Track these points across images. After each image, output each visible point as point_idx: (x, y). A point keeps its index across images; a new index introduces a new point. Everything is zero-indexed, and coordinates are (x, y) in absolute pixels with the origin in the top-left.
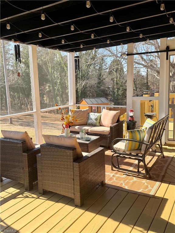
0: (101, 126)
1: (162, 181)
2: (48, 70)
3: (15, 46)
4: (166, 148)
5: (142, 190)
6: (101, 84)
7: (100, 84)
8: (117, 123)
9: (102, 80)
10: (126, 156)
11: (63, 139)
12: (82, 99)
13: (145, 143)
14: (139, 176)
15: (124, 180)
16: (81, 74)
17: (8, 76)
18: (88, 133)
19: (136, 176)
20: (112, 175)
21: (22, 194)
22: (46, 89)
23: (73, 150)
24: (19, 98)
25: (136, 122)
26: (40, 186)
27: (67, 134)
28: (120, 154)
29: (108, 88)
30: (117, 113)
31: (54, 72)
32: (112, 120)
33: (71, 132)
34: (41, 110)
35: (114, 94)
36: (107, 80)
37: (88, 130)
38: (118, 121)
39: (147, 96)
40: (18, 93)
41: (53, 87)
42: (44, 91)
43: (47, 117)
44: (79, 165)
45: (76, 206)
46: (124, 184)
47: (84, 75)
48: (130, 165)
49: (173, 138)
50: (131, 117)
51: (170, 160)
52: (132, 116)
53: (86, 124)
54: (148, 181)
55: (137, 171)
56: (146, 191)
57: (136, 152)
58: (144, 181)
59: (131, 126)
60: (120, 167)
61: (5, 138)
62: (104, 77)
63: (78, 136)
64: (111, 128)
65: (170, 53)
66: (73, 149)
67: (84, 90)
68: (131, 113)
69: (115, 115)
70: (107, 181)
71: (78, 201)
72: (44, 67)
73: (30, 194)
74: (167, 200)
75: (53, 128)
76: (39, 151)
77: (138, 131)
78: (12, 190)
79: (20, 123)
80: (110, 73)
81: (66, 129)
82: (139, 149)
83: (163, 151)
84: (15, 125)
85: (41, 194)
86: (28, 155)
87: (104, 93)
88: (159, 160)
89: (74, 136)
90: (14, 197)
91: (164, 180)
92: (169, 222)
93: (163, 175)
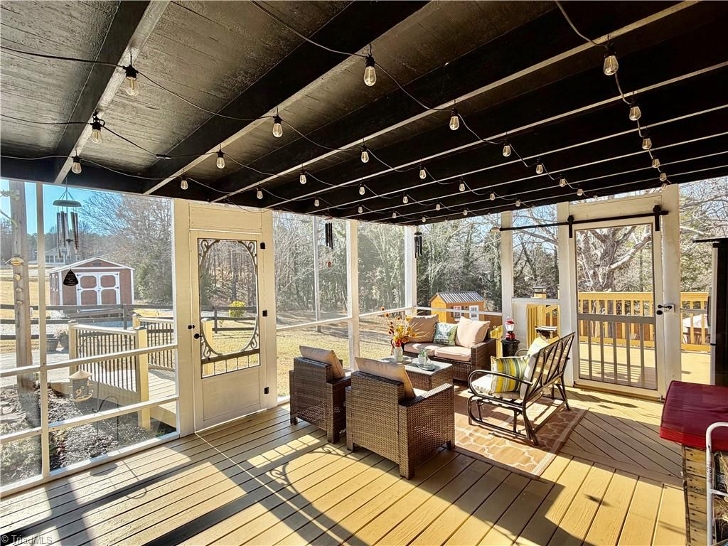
0: (456, 345)
1: (558, 453)
2: (380, 246)
3: (326, 225)
4: (576, 393)
5: (517, 464)
6: (469, 269)
7: (467, 269)
8: (484, 341)
9: (472, 262)
10: (494, 402)
11: (384, 366)
12: (434, 294)
13: (525, 381)
14: (516, 440)
15: (487, 443)
16: (434, 252)
17: (319, 257)
18: (432, 358)
19: (511, 438)
20: (468, 433)
21: (323, 447)
22: (377, 276)
23: (398, 385)
24: (334, 289)
25: (518, 342)
26: (349, 437)
27: (398, 356)
28: (484, 398)
29: (484, 275)
30: (485, 325)
31: (389, 249)
32: (476, 336)
33: (405, 353)
34: (360, 316)
35: (495, 285)
36: (481, 261)
37: (434, 351)
38: (487, 338)
39: (540, 296)
40: (333, 282)
41: (387, 273)
42: (373, 280)
43: (376, 323)
44: (407, 411)
45: (403, 477)
46: (487, 450)
47: (440, 253)
48: (504, 417)
49: (588, 374)
50: (509, 332)
51: (579, 415)
52: (512, 332)
53: (431, 342)
54: (532, 449)
55: (512, 430)
56: (525, 468)
57: (511, 396)
58: (525, 448)
59: (510, 349)
60: (483, 421)
61: (304, 358)
62: (475, 256)
63: (415, 361)
64: (473, 350)
65: (575, 227)
66: (400, 383)
67: (439, 278)
68: (510, 326)
69: (480, 329)
70: (457, 443)
71: (405, 468)
72: (375, 242)
73: (334, 449)
74: (562, 487)
75: (383, 343)
76: (349, 382)
77: (514, 359)
78: (309, 440)
79: (332, 331)
80: (487, 249)
81: (396, 348)
82: (516, 391)
83: (567, 396)
84: (325, 334)
85: (350, 450)
86: (333, 387)
87: (475, 284)
88: (558, 414)
89: (410, 360)
90: (310, 450)
91: (561, 450)
92: (561, 529)
93: (562, 442)
